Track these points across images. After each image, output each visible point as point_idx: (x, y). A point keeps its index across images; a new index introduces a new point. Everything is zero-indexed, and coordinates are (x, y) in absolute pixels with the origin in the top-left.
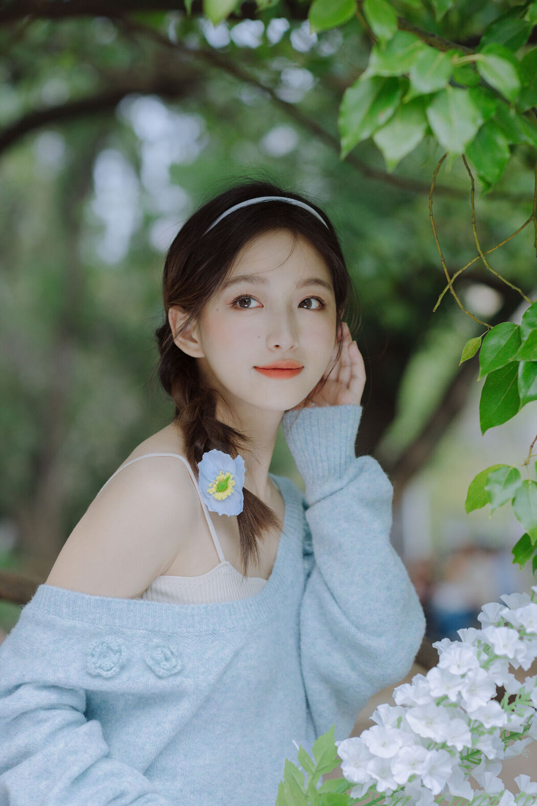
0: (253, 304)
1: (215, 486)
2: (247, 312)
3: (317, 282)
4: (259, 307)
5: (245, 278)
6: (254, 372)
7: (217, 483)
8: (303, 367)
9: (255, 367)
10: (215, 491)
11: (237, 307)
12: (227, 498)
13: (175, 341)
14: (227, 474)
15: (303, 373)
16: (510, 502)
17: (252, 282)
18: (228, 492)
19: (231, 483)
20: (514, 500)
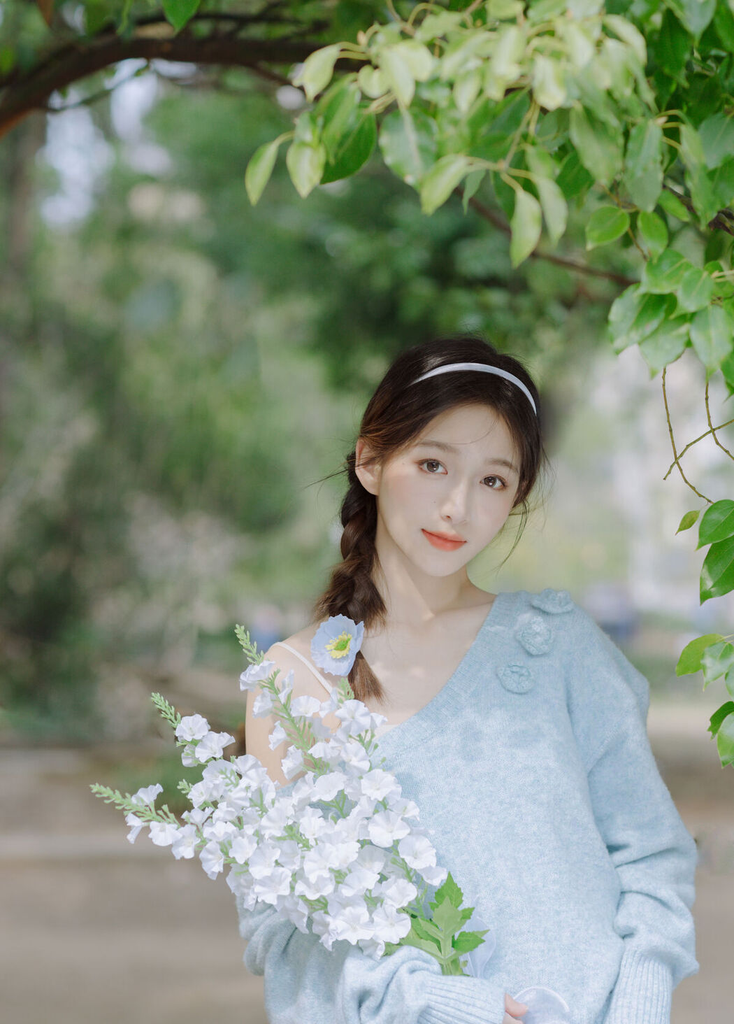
0: (440, 469)
1: (334, 643)
2: (432, 475)
3: (505, 463)
4: (444, 473)
5: (439, 445)
6: (421, 536)
7: (338, 641)
8: (465, 542)
9: (423, 530)
10: (333, 648)
11: (421, 469)
12: (341, 658)
13: (356, 468)
14: (349, 635)
15: (464, 548)
16: (724, 676)
17: (444, 450)
18: (344, 653)
19: (351, 645)
20: (727, 675)
